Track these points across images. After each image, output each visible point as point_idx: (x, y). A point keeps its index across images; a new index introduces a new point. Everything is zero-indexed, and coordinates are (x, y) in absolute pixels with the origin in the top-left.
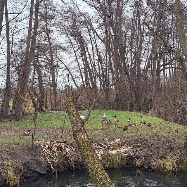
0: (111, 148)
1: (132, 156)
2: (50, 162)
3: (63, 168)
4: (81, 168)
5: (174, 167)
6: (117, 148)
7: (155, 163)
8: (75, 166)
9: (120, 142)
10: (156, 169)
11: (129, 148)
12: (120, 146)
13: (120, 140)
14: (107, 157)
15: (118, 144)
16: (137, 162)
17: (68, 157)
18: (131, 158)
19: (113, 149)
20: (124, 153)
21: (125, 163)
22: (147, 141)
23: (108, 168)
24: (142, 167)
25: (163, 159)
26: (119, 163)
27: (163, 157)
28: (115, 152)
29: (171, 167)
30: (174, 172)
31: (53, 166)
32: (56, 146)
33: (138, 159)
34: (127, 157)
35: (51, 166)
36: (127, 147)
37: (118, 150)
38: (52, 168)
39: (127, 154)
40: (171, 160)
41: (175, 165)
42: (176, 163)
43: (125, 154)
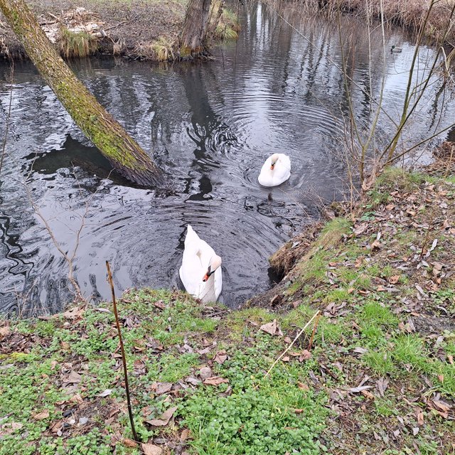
0: (70, 22)
1: (106, 37)
4: (23, 56)
5: (169, 52)
6: (81, 24)
7: (143, 47)
8: (11, 52)
9: (85, 13)
10: (144, 57)
11: (101, 23)
12: (86, 19)
13: (84, 9)
14: (64, 38)
15: (82, 16)
16: (115, 47)
18: (106, 40)
19: (73, 25)
20: (93, 32)
21: (95, 48)
22: (128, 12)
23: (69, 57)
24: (123, 54)
25: (154, 41)
26: (86, 48)
27: (153, 38)
28: (77, 30)
29: (166, 53)
30: (170, 61)
33: (116, 41)
34: (99, 38)
36: (98, 21)
37: (82, 26)
39: (98, 34)
40: (165, 42)
41: (171, 49)
42: (173, 46)
43: (95, 34)
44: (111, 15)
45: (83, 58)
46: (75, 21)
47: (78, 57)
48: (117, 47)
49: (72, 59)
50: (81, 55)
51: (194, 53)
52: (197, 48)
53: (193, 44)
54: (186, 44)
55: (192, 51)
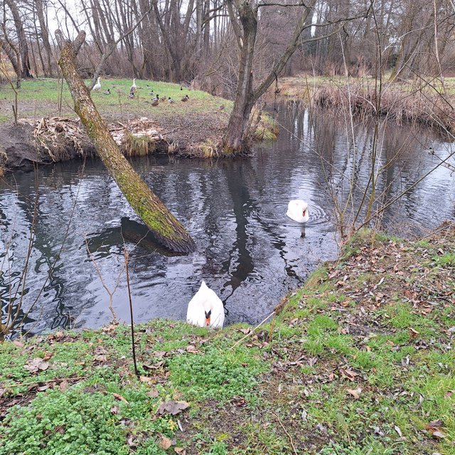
0: (135, 129)
1: (163, 140)
2: (46, 148)
3: (68, 155)
4: (94, 155)
5: (215, 151)
6: (143, 130)
7: (192, 147)
8: (84, 152)
9: (147, 122)
10: (193, 155)
11: (160, 129)
12: (147, 126)
13: (147, 118)
14: (128, 141)
15: (144, 124)
16: (169, 147)
17: (73, 142)
18: (162, 142)
19: (137, 131)
20: (153, 136)
21: (153, 148)
22: (182, 120)
23: (131, 156)
24: (176, 153)
25: (202, 143)
26: (146, 149)
27: (202, 140)
28: (140, 134)
29: (212, 152)
30: (214, 158)
31: (53, 152)
32: (53, 126)
33: (170, 144)
34: (157, 141)
35: (50, 152)
36: (157, 128)
37: (144, 132)
38: (51, 155)
39: (157, 137)
40: (211, 143)
41: (216, 149)
42: (218, 146)
43: (154, 138)
44: (168, 123)
45: (143, 156)
46: (138, 127)
47: (139, 156)
48: (171, 148)
49: (134, 157)
50: (141, 154)
51: (236, 152)
52: (238, 148)
53: (235, 145)
54: (229, 144)
55: (234, 150)
